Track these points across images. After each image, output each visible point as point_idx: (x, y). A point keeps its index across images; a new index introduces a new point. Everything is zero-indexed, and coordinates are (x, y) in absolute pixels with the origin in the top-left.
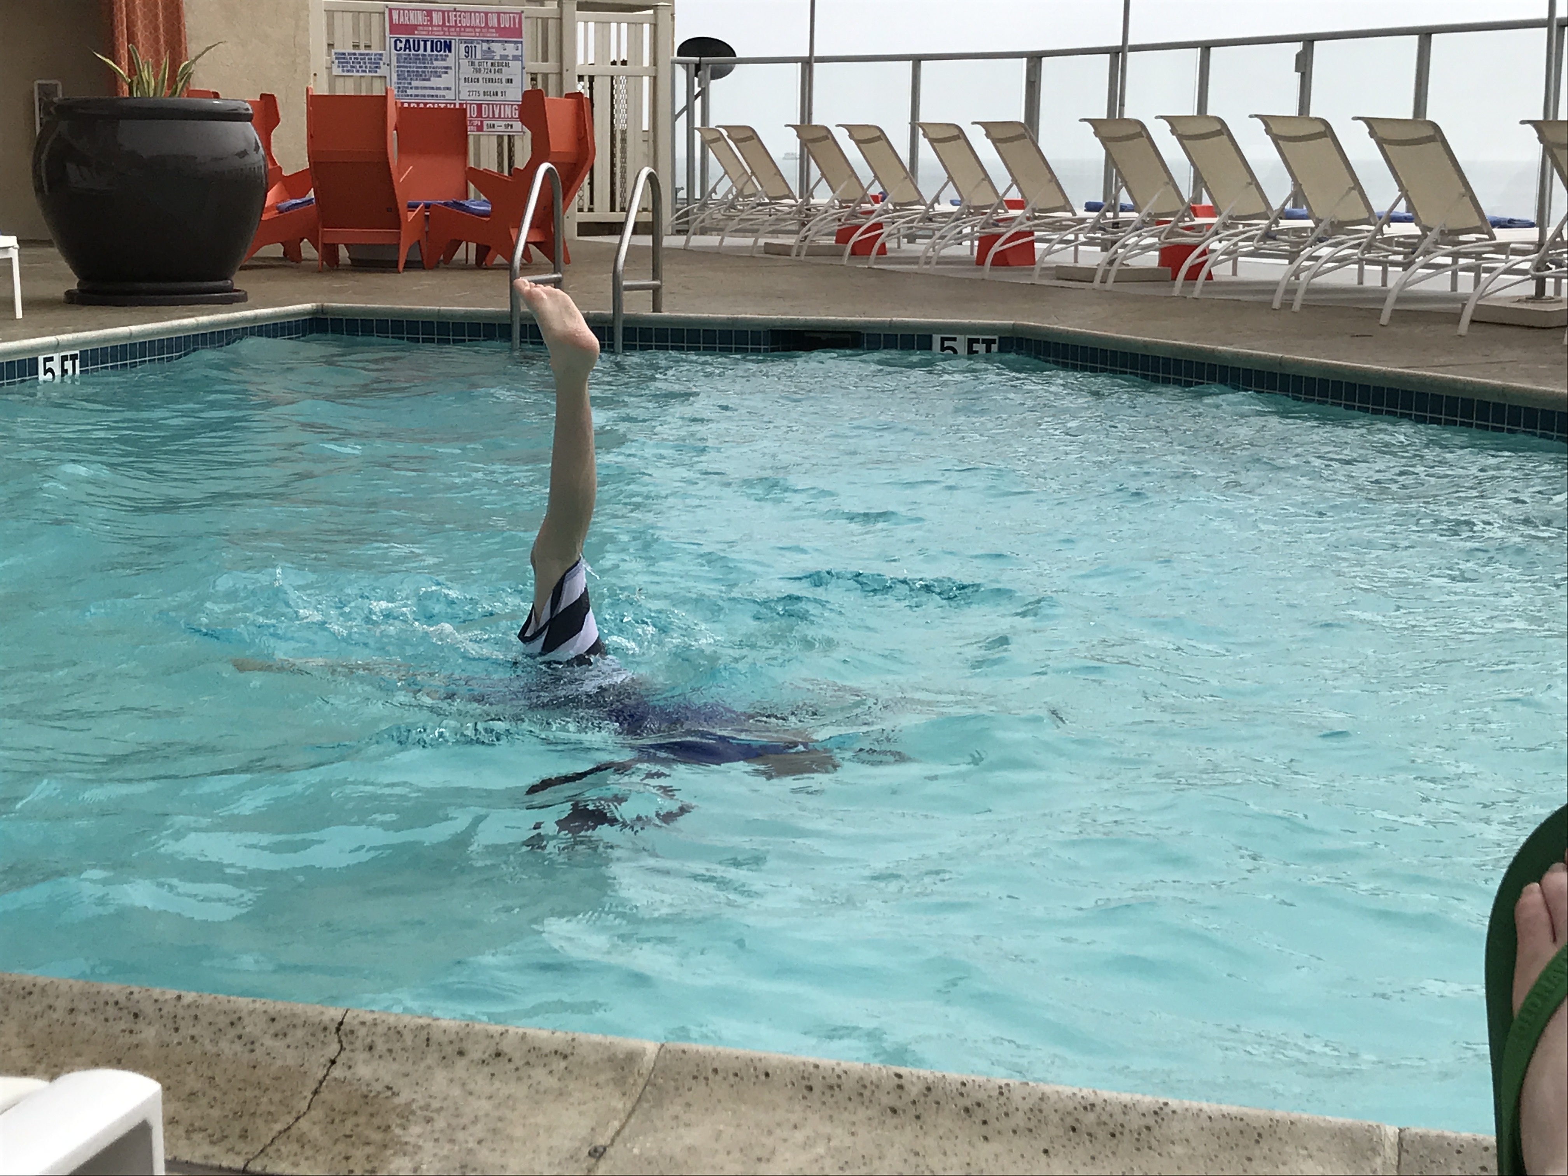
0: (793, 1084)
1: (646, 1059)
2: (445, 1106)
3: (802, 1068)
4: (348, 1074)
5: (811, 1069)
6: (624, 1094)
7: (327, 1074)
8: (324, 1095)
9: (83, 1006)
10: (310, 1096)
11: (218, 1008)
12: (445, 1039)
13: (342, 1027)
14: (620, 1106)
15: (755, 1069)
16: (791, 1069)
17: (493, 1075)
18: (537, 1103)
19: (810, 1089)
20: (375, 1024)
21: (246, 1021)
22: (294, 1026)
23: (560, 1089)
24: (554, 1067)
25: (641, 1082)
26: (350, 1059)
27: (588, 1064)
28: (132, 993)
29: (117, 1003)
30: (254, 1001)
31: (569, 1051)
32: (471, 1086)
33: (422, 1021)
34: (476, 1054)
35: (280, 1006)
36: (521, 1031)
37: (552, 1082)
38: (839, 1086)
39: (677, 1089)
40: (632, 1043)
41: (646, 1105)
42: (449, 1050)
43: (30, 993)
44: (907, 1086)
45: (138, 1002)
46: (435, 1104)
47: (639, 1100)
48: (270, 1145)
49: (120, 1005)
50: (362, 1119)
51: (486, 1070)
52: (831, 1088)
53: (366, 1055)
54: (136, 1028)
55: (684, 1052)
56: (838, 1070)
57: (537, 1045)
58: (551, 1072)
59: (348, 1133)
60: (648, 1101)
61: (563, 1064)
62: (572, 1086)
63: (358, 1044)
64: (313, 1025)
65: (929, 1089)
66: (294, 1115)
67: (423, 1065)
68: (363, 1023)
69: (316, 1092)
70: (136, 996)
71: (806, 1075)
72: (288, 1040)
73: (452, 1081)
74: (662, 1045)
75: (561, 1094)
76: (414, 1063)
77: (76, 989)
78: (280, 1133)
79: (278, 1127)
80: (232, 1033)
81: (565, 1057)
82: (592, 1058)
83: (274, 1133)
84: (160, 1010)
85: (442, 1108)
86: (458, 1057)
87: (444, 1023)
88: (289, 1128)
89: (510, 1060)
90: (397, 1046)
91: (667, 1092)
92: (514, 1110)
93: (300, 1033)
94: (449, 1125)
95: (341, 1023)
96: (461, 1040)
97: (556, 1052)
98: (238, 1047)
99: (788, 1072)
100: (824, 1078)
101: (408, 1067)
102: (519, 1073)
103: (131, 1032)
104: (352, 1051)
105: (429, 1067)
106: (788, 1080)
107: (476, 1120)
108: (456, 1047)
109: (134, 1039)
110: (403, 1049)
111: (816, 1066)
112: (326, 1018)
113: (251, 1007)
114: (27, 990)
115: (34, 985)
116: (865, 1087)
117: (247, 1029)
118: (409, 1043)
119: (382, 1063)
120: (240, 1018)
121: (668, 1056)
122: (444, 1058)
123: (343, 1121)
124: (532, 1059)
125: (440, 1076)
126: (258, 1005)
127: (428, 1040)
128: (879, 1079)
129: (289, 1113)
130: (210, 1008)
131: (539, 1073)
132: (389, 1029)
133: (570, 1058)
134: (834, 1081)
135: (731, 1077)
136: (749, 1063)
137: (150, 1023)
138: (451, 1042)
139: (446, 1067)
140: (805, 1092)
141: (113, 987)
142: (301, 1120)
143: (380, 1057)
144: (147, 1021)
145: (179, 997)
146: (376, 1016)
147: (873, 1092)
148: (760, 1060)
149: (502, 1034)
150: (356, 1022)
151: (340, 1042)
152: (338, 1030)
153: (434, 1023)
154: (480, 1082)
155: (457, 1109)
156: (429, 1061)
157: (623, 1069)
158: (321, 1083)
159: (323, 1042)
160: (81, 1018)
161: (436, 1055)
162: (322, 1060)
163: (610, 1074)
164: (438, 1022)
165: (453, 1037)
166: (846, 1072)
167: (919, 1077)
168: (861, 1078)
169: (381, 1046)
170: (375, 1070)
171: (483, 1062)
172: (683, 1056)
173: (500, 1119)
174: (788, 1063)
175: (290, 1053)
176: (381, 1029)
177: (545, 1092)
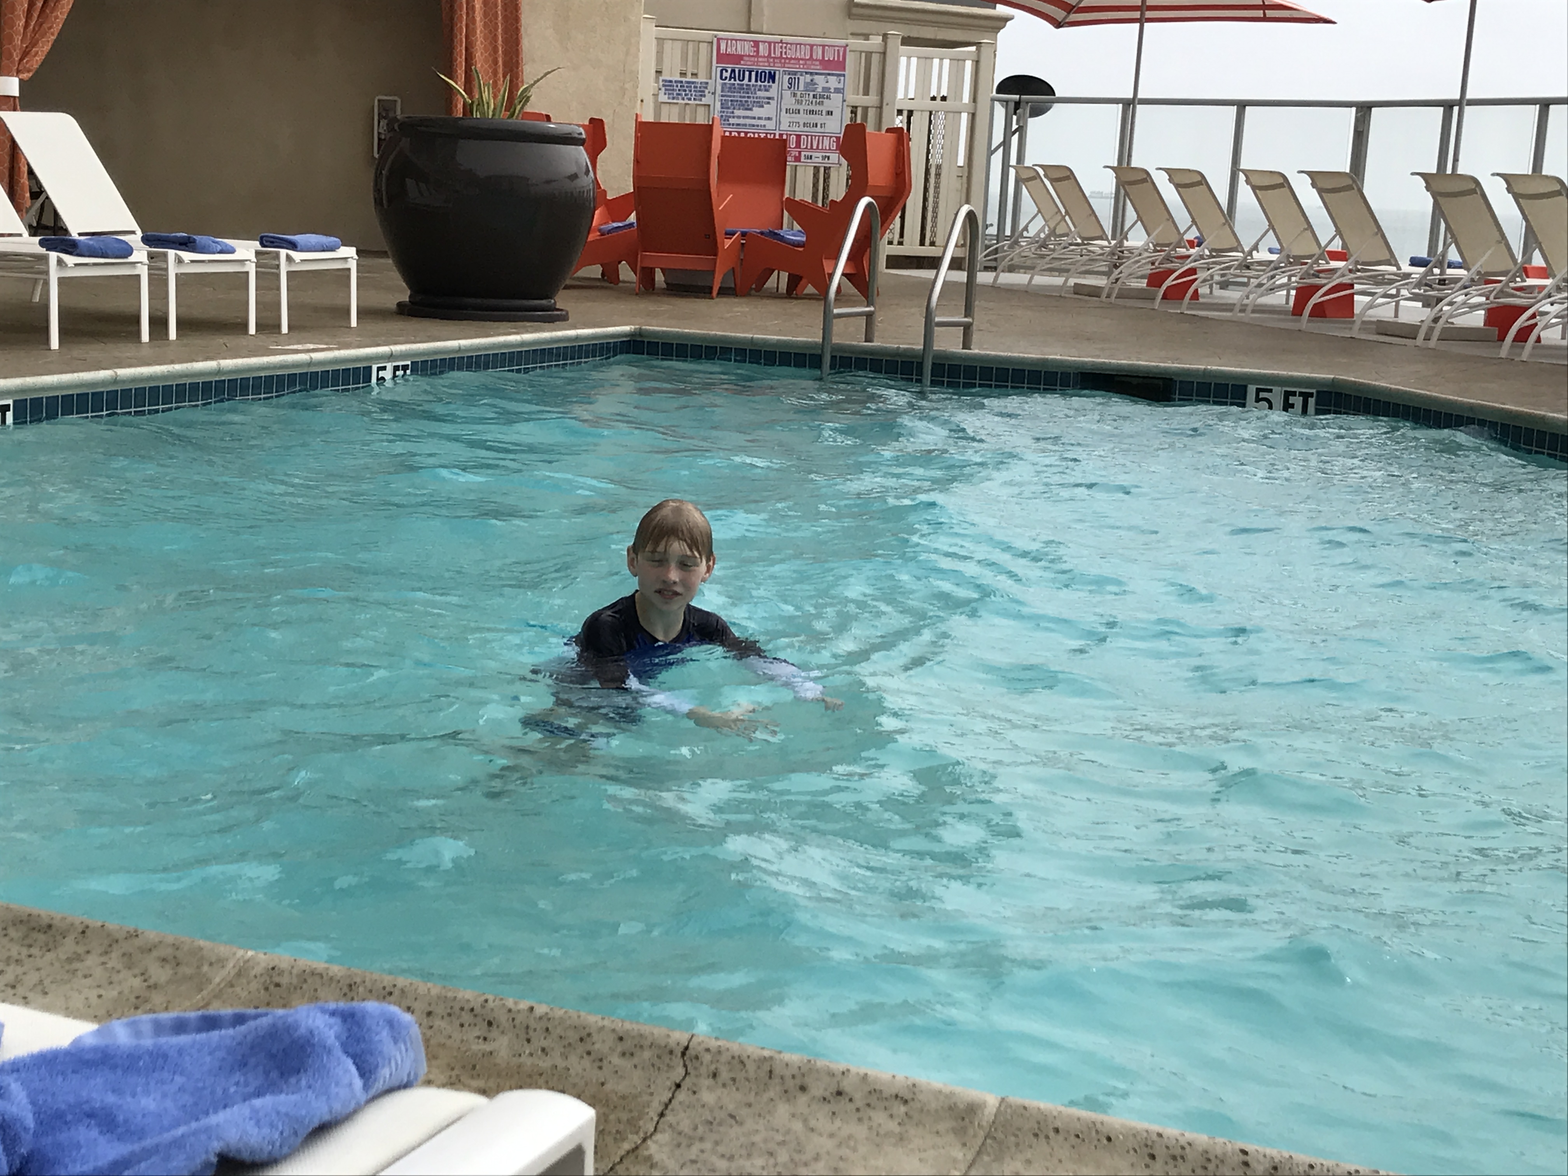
0: (1136, 1151)
1: (986, 1112)
2: (787, 1138)
3: (1145, 1134)
4: (693, 1098)
5: (1155, 1137)
6: (964, 1145)
7: (673, 1097)
8: (669, 1118)
9: (440, 1010)
10: (656, 1119)
11: (568, 1022)
12: (788, 1073)
13: (687, 1052)
14: (960, 1155)
15: (1097, 1132)
16: (1134, 1136)
17: (834, 1113)
18: (878, 1145)
19: (1153, 1157)
20: (719, 1052)
21: (595, 1037)
22: (641, 1047)
23: (900, 1134)
24: (895, 1111)
25: (982, 1134)
26: (694, 1084)
27: (928, 1111)
28: (486, 1001)
29: (472, 1010)
30: (603, 1019)
31: (908, 1096)
32: (813, 1123)
33: (766, 1053)
34: (817, 1090)
35: (628, 1026)
36: (862, 1071)
37: (892, 1126)
38: (1182, 1157)
39: (1017, 1145)
40: (974, 1093)
41: (986, 1158)
42: (790, 1084)
43: (390, 994)
44: (1253, 1164)
45: (492, 1010)
46: (779, 1138)
47: (979, 1153)
48: (619, 1163)
49: (475, 1012)
50: (708, 1145)
51: (827, 1108)
52: (1174, 1158)
53: (710, 1081)
54: (490, 1036)
55: (1025, 1108)
56: (1183, 1141)
57: (877, 1088)
58: (891, 1116)
59: (694, 1157)
60: (989, 1155)
61: (903, 1109)
62: (912, 1131)
63: (703, 1070)
64: (659, 1047)
65: (1275, 1168)
66: (642, 1135)
67: (766, 1096)
68: (708, 1050)
69: (662, 1115)
70: (491, 1004)
71: (1149, 1143)
72: (635, 1060)
73: (793, 1116)
74: (1003, 1099)
75: (901, 1139)
76: (756, 1094)
77: (434, 992)
78: (628, 1152)
79: (627, 1146)
80: (581, 1049)
81: (906, 1102)
82: (933, 1105)
83: (623, 1153)
84: (513, 1019)
85: (783, 1143)
86: (799, 1094)
87: (787, 1057)
88: (637, 1148)
89: (851, 1100)
90: (740, 1076)
91: (1008, 1148)
92: (855, 1150)
93: (647, 1054)
94: (792, 1160)
95: (687, 1048)
96: (803, 1075)
97: (897, 1096)
98: (587, 1062)
99: (1131, 1138)
100: (1167, 1147)
101: (751, 1098)
102: (860, 1115)
103: (485, 1039)
104: (697, 1076)
105: (772, 1100)
106: (1131, 1147)
107: (817, 1158)
108: (798, 1082)
109: (487, 1047)
110: (747, 1080)
111: (1160, 1135)
112: (672, 1042)
113: (600, 1024)
114: (388, 989)
115: (395, 986)
116: (1209, 1160)
117: (597, 1046)
118: (752, 1074)
119: (725, 1091)
120: (589, 1035)
121: (1009, 1111)
122: (786, 1092)
123: (689, 1146)
124: (873, 1100)
125: (783, 1110)
126: (606, 1023)
127: (771, 1072)
128: (1225, 1154)
129: (637, 1133)
130: (562, 1020)
131: (879, 1117)
132: (733, 1057)
133: (911, 1103)
134: (1178, 1152)
135: (1073, 1138)
136: (1091, 1125)
137: (503, 1032)
138: (793, 1077)
139: (788, 1100)
140: (1148, 1160)
141: (468, 994)
142: (649, 1142)
143: (724, 1085)
144: (501, 1029)
145: (532, 1009)
146: (720, 1043)
147: (1217, 1166)
148: (1102, 1123)
149: (843, 1073)
150: (700, 1048)
151: (685, 1066)
152: (683, 1054)
153: (777, 1056)
154: (821, 1120)
155: (799, 1143)
156: (771, 1094)
157: (963, 1119)
158: (666, 1106)
159: (668, 1065)
160: (438, 1023)
161: (778, 1088)
162: (668, 1083)
163: (951, 1124)
164: (782, 1056)
165: (795, 1071)
166: (1190, 1144)
167: (1265, 1156)
168: (1207, 1152)
169: (725, 1075)
170: (719, 1098)
171: (825, 1099)
172: (1024, 1112)
173: (841, 1158)
174: (1131, 1129)
175: (638, 1073)
176: (724, 1058)
177: (888, 1134)
